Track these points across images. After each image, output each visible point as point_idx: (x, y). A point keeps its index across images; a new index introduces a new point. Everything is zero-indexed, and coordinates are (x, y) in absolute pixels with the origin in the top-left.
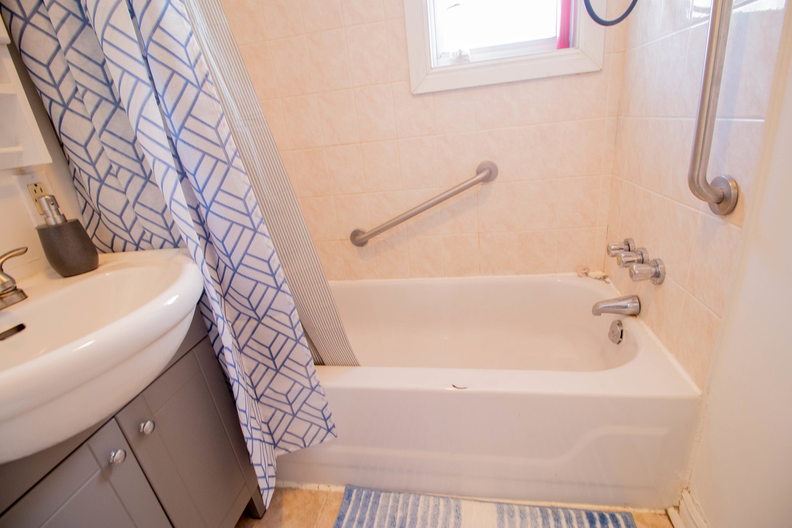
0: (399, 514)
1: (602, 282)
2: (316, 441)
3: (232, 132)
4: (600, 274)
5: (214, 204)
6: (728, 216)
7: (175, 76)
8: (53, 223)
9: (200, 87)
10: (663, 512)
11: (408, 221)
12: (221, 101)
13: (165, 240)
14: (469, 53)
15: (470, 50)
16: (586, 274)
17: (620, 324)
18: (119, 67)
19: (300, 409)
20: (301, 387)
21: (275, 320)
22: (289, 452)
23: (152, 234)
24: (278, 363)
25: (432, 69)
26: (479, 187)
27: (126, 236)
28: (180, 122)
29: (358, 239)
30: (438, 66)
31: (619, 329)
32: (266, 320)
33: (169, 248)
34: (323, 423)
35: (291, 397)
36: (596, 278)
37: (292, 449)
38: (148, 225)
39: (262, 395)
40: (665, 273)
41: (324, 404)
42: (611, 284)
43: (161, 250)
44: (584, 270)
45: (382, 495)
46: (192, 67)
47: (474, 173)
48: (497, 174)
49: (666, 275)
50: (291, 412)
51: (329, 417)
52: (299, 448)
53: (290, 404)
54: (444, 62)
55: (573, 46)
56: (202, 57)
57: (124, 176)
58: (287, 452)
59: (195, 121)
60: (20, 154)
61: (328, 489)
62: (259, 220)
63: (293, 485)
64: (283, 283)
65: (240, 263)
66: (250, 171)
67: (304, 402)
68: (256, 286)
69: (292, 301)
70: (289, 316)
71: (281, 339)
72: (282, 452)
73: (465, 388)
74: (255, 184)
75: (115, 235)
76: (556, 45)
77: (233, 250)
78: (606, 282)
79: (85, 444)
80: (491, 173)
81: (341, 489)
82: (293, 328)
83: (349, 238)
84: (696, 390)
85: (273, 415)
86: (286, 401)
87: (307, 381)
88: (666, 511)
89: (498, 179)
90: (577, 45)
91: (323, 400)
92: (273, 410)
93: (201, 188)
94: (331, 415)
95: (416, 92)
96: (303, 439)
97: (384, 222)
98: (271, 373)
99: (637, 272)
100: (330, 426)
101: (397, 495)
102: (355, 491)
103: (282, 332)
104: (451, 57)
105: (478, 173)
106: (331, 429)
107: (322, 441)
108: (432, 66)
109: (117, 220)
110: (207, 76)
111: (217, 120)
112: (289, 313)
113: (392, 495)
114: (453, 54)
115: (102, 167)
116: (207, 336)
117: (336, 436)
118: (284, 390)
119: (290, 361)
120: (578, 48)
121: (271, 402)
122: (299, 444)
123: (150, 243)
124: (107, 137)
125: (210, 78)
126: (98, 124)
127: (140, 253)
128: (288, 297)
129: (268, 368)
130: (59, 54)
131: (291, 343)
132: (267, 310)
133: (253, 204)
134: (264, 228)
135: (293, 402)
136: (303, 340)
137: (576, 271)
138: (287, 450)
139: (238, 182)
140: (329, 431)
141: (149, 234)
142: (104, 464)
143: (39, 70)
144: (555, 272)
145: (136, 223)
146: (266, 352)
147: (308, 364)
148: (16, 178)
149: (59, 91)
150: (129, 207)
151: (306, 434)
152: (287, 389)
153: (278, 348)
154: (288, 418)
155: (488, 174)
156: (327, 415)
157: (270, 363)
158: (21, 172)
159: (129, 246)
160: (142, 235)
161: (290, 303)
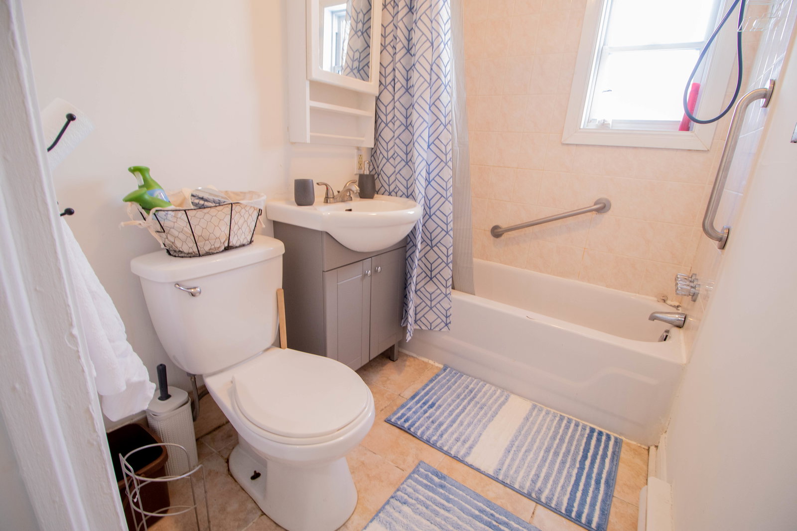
0: (472, 386)
2: (437, 329)
3: (452, 149)
4: (677, 304)
5: (433, 181)
6: (724, 250)
7: (438, 120)
8: (366, 173)
9: (445, 126)
10: (647, 448)
12: (452, 134)
13: (404, 194)
14: (610, 123)
15: (611, 120)
16: (664, 301)
18: (418, 113)
19: (435, 306)
20: (440, 292)
21: (439, 249)
22: (422, 329)
23: (399, 189)
24: (433, 275)
25: (580, 129)
26: (594, 214)
27: (387, 187)
28: (432, 141)
29: (497, 232)
30: (587, 128)
32: (435, 248)
33: (404, 197)
34: (444, 319)
35: (433, 297)
36: (671, 306)
37: (424, 328)
38: (399, 185)
39: (419, 290)
41: (449, 307)
42: (680, 311)
43: (401, 198)
44: (663, 297)
45: (464, 376)
46: (445, 117)
47: (592, 204)
48: (609, 209)
49: (698, 294)
50: (430, 306)
51: (449, 316)
52: (427, 329)
53: (431, 301)
54: (592, 126)
55: (692, 130)
56: (451, 113)
57: (398, 159)
59: (439, 141)
60: (363, 141)
61: (434, 364)
62: (450, 194)
63: (415, 355)
64: (451, 230)
65: (434, 214)
66: (453, 170)
67: (439, 302)
68: (437, 228)
71: (440, 261)
72: (418, 327)
73: (533, 319)
74: (454, 176)
75: (382, 186)
76: (678, 126)
77: (433, 206)
79: (361, 262)
80: (604, 207)
81: (441, 366)
82: (447, 257)
83: (490, 230)
85: (420, 304)
86: (430, 298)
87: (445, 289)
88: (649, 448)
89: (610, 212)
91: (449, 304)
92: (422, 301)
93: (430, 172)
94: (451, 315)
95: (564, 143)
96: (431, 324)
97: (518, 224)
98: (428, 279)
100: (448, 322)
101: (473, 379)
102: (449, 369)
103: (441, 257)
104: (597, 123)
105: (595, 204)
106: (448, 324)
107: (441, 329)
108: (581, 127)
109: (387, 180)
110: (450, 121)
111: (447, 142)
112: (448, 248)
113: (470, 378)
114: (599, 122)
115: (391, 153)
116: (406, 246)
117: (449, 329)
118: (431, 290)
119: (440, 276)
120: (695, 132)
121: (422, 296)
122: (428, 326)
123: (396, 193)
124: (397, 141)
125: (451, 123)
126: (396, 134)
127: (390, 197)
128: (451, 238)
129: (427, 275)
130: (393, 102)
131: (443, 265)
132: (438, 243)
133: (450, 186)
134: (451, 199)
135: (433, 300)
136: (451, 265)
137: (656, 297)
138: (420, 327)
139: (447, 173)
140: (446, 325)
141: (397, 189)
142: (364, 274)
143: (383, 108)
144: (638, 293)
145: (394, 182)
146: (429, 266)
147: (449, 279)
148: (356, 151)
149: (386, 117)
150: (394, 174)
151: (434, 321)
152: (433, 291)
153: (436, 266)
154: (427, 308)
155: (602, 207)
156: (448, 314)
157: (429, 273)
158: (358, 149)
159: (386, 193)
160: (394, 189)
161: (450, 242)
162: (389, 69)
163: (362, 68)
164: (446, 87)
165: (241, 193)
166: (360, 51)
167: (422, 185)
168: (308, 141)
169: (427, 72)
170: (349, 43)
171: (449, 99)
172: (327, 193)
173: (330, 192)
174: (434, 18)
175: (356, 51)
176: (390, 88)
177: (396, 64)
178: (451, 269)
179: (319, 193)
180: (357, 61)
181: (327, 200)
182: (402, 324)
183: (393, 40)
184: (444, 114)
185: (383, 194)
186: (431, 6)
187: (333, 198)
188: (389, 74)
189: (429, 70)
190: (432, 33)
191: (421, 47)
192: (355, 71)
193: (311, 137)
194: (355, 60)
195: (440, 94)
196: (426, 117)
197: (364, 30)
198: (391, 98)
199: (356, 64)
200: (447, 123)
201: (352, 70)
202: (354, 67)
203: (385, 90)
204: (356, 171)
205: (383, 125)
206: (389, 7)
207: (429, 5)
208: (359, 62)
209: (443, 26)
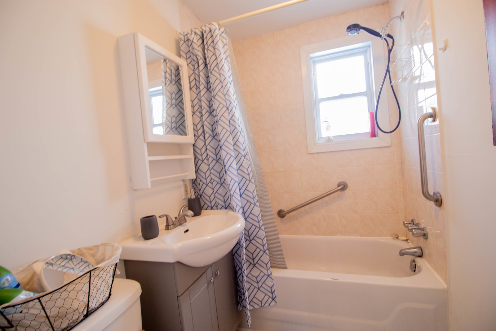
1: (406, 242)
2: (267, 304)
3: (252, 171)
4: (405, 238)
5: (243, 194)
6: (441, 207)
7: (240, 154)
8: (192, 198)
9: (245, 157)
11: (305, 207)
12: (249, 161)
13: (223, 206)
14: (332, 138)
15: (333, 136)
16: (397, 238)
17: (414, 261)
18: (225, 151)
19: (261, 286)
20: (263, 274)
21: (257, 242)
22: (255, 308)
23: (219, 204)
24: (255, 262)
26: (339, 192)
27: (209, 204)
29: (281, 214)
30: (320, 142)
31: (413, 264)
32: (253, 241)
33: (223, 209)
34: (270, 295)
35: (259, 279)
36: (402, 240)
37: (256, 307)
38: (218, 201)
40: (428, 234)
41: (273, 284)
42: (410, 243)
43: (221, 210)
44: (396, 235)
46: (244, 151)
47: (337, 187)
48: (347, 187)
49: (428, 235)
50: (257, 287)
51: (274, 292)
52: (259, 307)
53: (258, 283)
54: (322, 141)
55: (378, 136)
56: (246, 148)
57: (215, 183)
58: (254, 308)
59: (242, 167)
60: (187, 175)
62: (256, 201)
64: (262, 226)
66: (255, 184)
67: (264, 283)
68: (252, 226)
69: (264, 233)
70: (263, 240)
71: (258, 250)
72: (252, 308)
73: (337, 280)
74: (256, 188)
75: (205, 203)
76: (369, 135)
78: (408, 242)
79: (205, 273)
82: (263, 246)
83: (277, 214)
84: (445, 286)
86: (256, 281)
87: (266, 271)
89: (348, 189)
90: (379, 136)
91: (272, 282)
93: (240, 189)
94: (275, 290)
95: (310, 153)
96: (261, 302)
98: (252, 266)
99: (415, 233)
100: (274, 296)
103: (259, 247)
105: (338, 186)
106: (274, 298)
107: (270, 304)
108: (317, 143)
109: (208, 198)
110: (247, 153)
111: (248, 166)
112: (262, 239)
114: (326, 138)
115: (208, 180)
117: (276, 303)
119: (261, 261)
120: (379, 137)
122: (259, 304)
123: (217, 207)
124: (212, 171)
125: (248, 154)
126: (211, 166)
127: (212, 211)
128: (263, 232)
129: (251, 263)
130: (205, 146)
131: (262, 253)
132: (254, 237)
133: (255, 195)
134: (257, 204)
135: (259, 282)
136: (267, 252)
137: (392, 236)
138: (254, 307)
139: (252, 187)
140: (273, 299)
141: (217, 204)
142: (208, 282)
143: (198, 151)
144: (380, 236)
145: (214, 200)
146: (251, 256)
147: (268, 263)
148: (182, 182)
149: (202, 157)
150: (213, 194)
151: (263, 300)
152: (257, 274)
153: (256, 255)
154: (256, 290)
155: (343, 187)
156: (273, 290)
157: (252, 261)
158: (183, 181)
159: (209, 208)
160: (215, 204)
161: (264, 235)
162: (199, 126)
163: (179, 127)
164: (241, 132)
165: (94, 246)
166: (176, 117)
167: (238, 200)
168: (150, 186)
169: (227, 125)
170: (167, 112)
171: (244, 140)
172: (167, 222)
173: (170, 220)
174: (226, 94)
175: (173, 117)
176: (202, 137)
177: (204, 122)
178: (268, 254)
179: (161, 224)
180: (174, 123)
181: (168, 228)
182: (239, 310)
183: (199, 108)
184: (242, 149)
185: (206, 209)
186: (222, 86)
187: (173, 224)
188: (200, 129)
189: (228, 124)
190: (226, 102)
191: (220, 111)
192: (174, 129)
193: (152, 182)
194: (173, 123)
195: (238, 138)
196: (232, 153)
197: (177, 104)
198: (203, 143)
199: (174, 125)
200: (245, 155)
201: (171, 129)
202: (173, 127)
203: (199, 139)
204: (184, 197)
205: (200, 162)
206: (194, 89)
207: (221, 87)
208: (176, 123)
209: (232, 97)
